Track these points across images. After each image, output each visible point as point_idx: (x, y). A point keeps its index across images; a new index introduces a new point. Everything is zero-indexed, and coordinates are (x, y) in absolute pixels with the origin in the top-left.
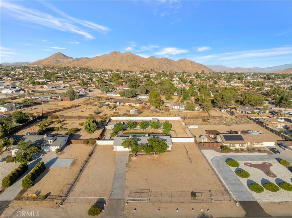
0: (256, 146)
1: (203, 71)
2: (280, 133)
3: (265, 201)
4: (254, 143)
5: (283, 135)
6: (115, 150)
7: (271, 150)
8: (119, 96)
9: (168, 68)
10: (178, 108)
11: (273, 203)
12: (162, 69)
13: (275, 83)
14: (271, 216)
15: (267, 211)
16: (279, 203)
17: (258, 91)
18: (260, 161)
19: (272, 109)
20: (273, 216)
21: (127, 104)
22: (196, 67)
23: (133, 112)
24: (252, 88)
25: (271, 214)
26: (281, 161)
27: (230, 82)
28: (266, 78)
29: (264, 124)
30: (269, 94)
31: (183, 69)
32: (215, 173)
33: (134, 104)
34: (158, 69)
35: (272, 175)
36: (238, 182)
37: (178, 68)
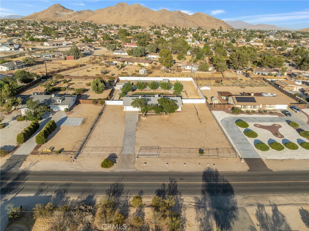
0: (268, 108)
1: (221, 27)
2: (295, 96)
3: (269, 158)
4: (267, 106)
5: (298, 98)
6: (124, 110)
8: (127, 55)
9: (181, 24)
10: (191, 69)
11: (276, 160)
12: (174, 24)
13: (300, 43)
14: (272, 171)
15: (269, 167)
16: (282, 160)
17: (280, 51)
18: (270, 123)
19: (291, 71)
20: (274, 171)
21: (136, 64)
22: (213, 23)
23: (142, 72)
24: (273, 48)
25: (272, 169)
27: (250, 41)
28: (291, 37)
29: (280, 87)
30: (291, 55)
31: (198, 25)
32: (224, 133)
33: (143, 63)
34: (170, 24)
35: (279, 136)
36: (246, 141)
37: (193, 23)
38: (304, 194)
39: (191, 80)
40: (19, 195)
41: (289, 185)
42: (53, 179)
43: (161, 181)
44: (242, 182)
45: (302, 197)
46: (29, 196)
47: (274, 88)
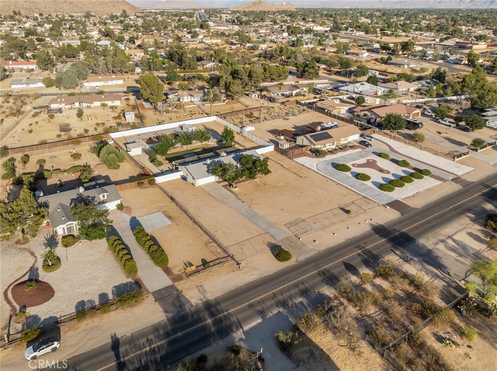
0: (343, 142)
1: (124, 11)
2: (353, 120)
3: (403, 197)
4: (342, 139)
5: (358, 123)
6: (197, 185)
7: (360, 144)
9: (49, 7)
10: (189, 100)
11: (409, 197)
12: (36, 8)
13: (259, 33)
14: (417, 209)
15: (412, 206)
16: (413, 196)
17: (253, 51)
18: (363, 159)
20: (419, 208)
21: (97, 104)
22: (106, 4)
23: (131, 117)
24: (239, 45)
25: (416, 207)
26: (383, 155)
27: (198, 36)
28: (236, 21)
29: (326, 111)
30: (275, 57)
31: (81, 8)
32: (338, 184)
33: (111, 102)
34: (26, 9)
35: (386, 172)
36: (366, 186)
37: (72, 5)
38: (457, 220)
39: (215, 119)
40: (246, 328)
41: (441, 216)
42: (254, 296)
43: (353, 253)
44: (409, 227)
45: (458, 223)
46: (258, 323)
47: (318, 113)
